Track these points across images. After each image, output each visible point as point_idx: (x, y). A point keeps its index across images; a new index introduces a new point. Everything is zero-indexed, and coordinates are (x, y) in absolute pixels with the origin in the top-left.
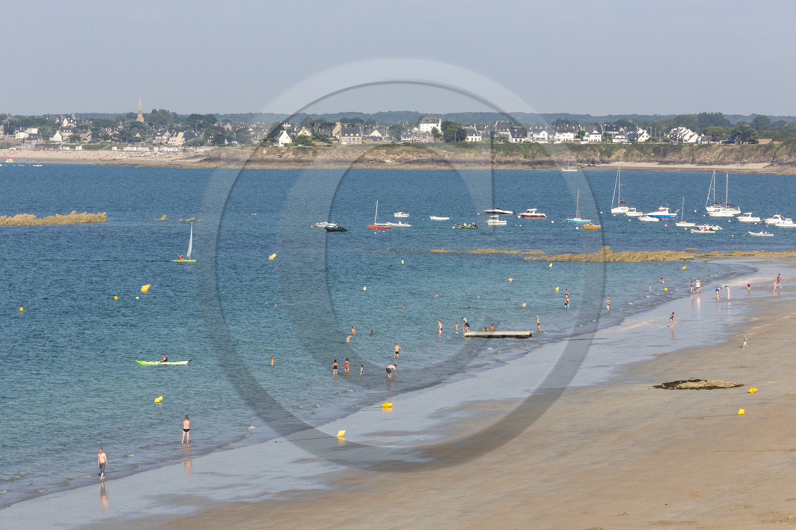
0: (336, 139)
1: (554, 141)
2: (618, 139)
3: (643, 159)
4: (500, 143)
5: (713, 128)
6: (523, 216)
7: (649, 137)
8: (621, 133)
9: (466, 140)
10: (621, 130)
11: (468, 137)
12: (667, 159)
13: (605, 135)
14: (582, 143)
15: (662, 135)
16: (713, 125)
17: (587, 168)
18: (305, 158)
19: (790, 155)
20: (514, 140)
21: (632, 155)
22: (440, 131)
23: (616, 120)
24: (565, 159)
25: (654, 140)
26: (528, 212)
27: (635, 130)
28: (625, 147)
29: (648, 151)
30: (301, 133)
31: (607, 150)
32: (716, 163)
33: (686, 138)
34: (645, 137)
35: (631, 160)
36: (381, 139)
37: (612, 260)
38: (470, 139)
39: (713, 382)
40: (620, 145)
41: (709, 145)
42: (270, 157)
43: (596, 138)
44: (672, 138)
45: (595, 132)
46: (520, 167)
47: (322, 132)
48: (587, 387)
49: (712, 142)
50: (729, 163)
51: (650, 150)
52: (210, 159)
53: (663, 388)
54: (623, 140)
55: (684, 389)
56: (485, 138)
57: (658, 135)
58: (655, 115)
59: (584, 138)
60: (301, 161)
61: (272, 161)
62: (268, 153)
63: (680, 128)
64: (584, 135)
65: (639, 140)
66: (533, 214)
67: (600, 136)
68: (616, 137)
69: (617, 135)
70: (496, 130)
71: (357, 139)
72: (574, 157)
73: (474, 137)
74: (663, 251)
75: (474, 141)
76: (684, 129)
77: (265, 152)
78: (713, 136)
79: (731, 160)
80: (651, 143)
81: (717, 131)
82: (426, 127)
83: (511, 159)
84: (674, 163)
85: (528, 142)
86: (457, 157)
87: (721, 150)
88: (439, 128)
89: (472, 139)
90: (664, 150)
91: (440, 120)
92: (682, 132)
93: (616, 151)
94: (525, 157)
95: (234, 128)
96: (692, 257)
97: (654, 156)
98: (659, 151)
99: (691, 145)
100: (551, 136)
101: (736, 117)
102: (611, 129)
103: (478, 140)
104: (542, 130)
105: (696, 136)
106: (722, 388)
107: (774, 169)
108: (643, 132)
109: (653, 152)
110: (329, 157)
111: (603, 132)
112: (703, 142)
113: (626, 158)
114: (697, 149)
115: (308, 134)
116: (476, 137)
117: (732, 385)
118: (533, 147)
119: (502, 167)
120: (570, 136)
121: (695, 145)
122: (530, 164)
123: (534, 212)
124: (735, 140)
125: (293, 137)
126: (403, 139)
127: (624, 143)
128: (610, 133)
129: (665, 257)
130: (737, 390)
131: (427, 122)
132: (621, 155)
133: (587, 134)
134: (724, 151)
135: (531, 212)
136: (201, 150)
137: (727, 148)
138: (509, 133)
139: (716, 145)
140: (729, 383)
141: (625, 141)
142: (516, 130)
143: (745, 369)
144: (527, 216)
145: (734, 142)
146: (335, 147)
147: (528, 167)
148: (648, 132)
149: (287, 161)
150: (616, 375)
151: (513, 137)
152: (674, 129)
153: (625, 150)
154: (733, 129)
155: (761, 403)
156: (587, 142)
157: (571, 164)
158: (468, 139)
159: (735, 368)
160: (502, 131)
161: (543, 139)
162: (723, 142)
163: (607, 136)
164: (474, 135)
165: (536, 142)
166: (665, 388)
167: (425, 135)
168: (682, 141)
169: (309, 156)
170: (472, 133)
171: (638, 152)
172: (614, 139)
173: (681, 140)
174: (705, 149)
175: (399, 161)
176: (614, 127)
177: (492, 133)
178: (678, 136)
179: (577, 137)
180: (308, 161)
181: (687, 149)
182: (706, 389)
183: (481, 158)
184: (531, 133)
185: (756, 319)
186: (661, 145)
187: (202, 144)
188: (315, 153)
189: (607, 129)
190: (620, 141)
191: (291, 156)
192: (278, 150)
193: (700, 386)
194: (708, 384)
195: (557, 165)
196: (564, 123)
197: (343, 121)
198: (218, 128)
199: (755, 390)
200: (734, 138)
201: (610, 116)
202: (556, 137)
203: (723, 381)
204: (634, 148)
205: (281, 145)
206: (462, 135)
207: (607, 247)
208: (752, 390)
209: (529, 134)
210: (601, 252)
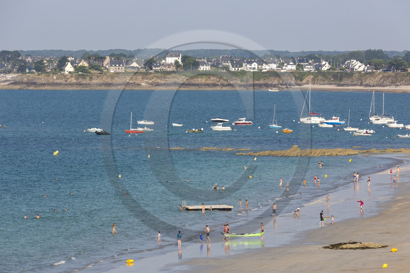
0: (106, 68)
1: (262, 70)
2: (308, 68)
3: (325, 83)
4: (223, 71)
5: (375, 60)
6: (236, 124)
7: (330, 67)
8: (310, 64)
9: (199, 69)
10: (310, 62)
11: (201, 67)
12: (342, 83)
13: (299, 65)
14: (282, 71)
15: (339, 65)
16: (376, 58)
17: (286, 89)
18: (84, 82)
20: (233, 69)
21: (318, 80)
22: (181, 63)
23: (307, 55)
24: (270, 83)
25: (333, 69)
26: (240, 120)
27: (320, 62)
28: (312, 74)
29: (329, 77)
30: (81, 64)
31: (300, 76)
32: (377, 85)
33: (356, 67)
34: (327, 67)
35: (317, 84)
36: (138, 68)
37: (299, 155)
38: (202, 68)
39: (366, 244)
40: (309, 73)
41: (372, 72)
42: (59, 81)
43: (292, 68)
44: (346, 68)
45: (291, 63)
47: (96, 63)
48: (276, 248)
49: (375, 71)
50: (387, 86)
51: (330, 76)
52: (15, 83)
53: (330, 248)
54: (311, 69)
55: (345, 249)
56: (212, 68)
57: (336, 65)
58: (335, 51)
59: (284, 68)
60: (81, 84)
61: (60, 84)
62: (57, 78)
63: (352, 60)
64: (283, 65)
65: (323, 69)
66: (244, 122)
67: (295, 66)
68: (306, 67)
69: (307, 65)
70: (220, 62)
71: (121, 69)
72: (276, 81)
73: (205, 67)
74: (336, 149)
75: (205, 69)
76: (355, 61)
77: (55, 77)
78: (375, 66)
79: (388, 84)
80: (331, 71)
81: (378, 62)
82: (170, 60)
84: (348, 85)
85: (244, 71)
86: (193, 82)
87: (381, 76)
88: (180, 61)
89: (204, 68)
90: (341, 76)
91: (181, 55)
92: (353, 63)
93: (307, 77)
94: (241, 81)
95: (33, 60)
96: (357, 153)
97: (333, 80)
98: (337, 77)
99: (360, 72)
100: (260, 66)
101: (392, 52)
102: (302, 61)
103: (207, 69)
104: (253, 62)
105: (363, 66)
106: (372, 248)
108: (326, 64)
109: (332, 78)
110: (101, 81)
111: (297, 63)
112: (368, 71)
113: (314, 81)
114: (364, 76)
115: (86, 64)
116: (206, 67)
117: (380, 246)
118: (247, 74)
119: (225, 88)
120: (273, 67)
121: (363, 72)
122: (245, 86)
123: (244, 120)
124: (391, 69)
125: (75, 67)
126: (154, 68)
127: (312, 71)
128: (302, 64)
129: (337, 153)
130: (383, 250)
131: (171, 56)
132: (310, 80)
133: (285, 64)
134: (383, 77)
135: (242, 121)
136: (9, 76)
137: (385, 74)
138: (230, 64)
139: (378, 73)
140: (377, 245)
141: (313, 70)
142: (235, 62)
143: (390, 234)
144: (239, 123)
145: (390, 71)
146: (105, 74)
147: (243, 88)
148: (329, 64)
149: (71, 84)
150: (296, 239)
151: (233, 67)
152: (348, 61)
153: (312, 76)
154: (390, 61)
155: (399, 259)
156: (286, 71)
157: (275, 86)
158: (200, 68)
159: (383, 233)
160: (225, 62)
161: (254, 68)
162: (382, 71)
163: (300, 67)
164: (205, 65)
165: (249, 70)
166: (331, 249)
167: (169, 65)
168: (353, 70)
169: (87, 81)
170: (203, 64)
171: (322, 77)
172: (305, 68)
173: (353, 69)
174: (370, 75)
175: (151, 84)
176: (305, 60)
177: (218, 64)
178: (351, 66)
179: (278, 67)
180: (85, 84)
181: (357, 75)
182: (361, 249)
183: (210, 82)
184: (246, 64)
185: (400, 198)
186: (338, 72)
187: (10, 72)
188: (91, 78)
189: (300, 61)
190: (309, 70)
191: (73, 80)
192: (65, 76)
193: (356, 246)
194: (362, 245)
195: (264, 87)
196: (269, 57)
197: (111, 56)
198: (22, 61)
199: (396, 249)
200: (390, 67)
201: (303, 52)
202: (263, 67)
203: (373, 243)
204: (319, 75)
205: (66, 73)
206: (196, 65)
207: (296, 146)
208: (394, 250)
209: (244, 65)
210: (292, 149)
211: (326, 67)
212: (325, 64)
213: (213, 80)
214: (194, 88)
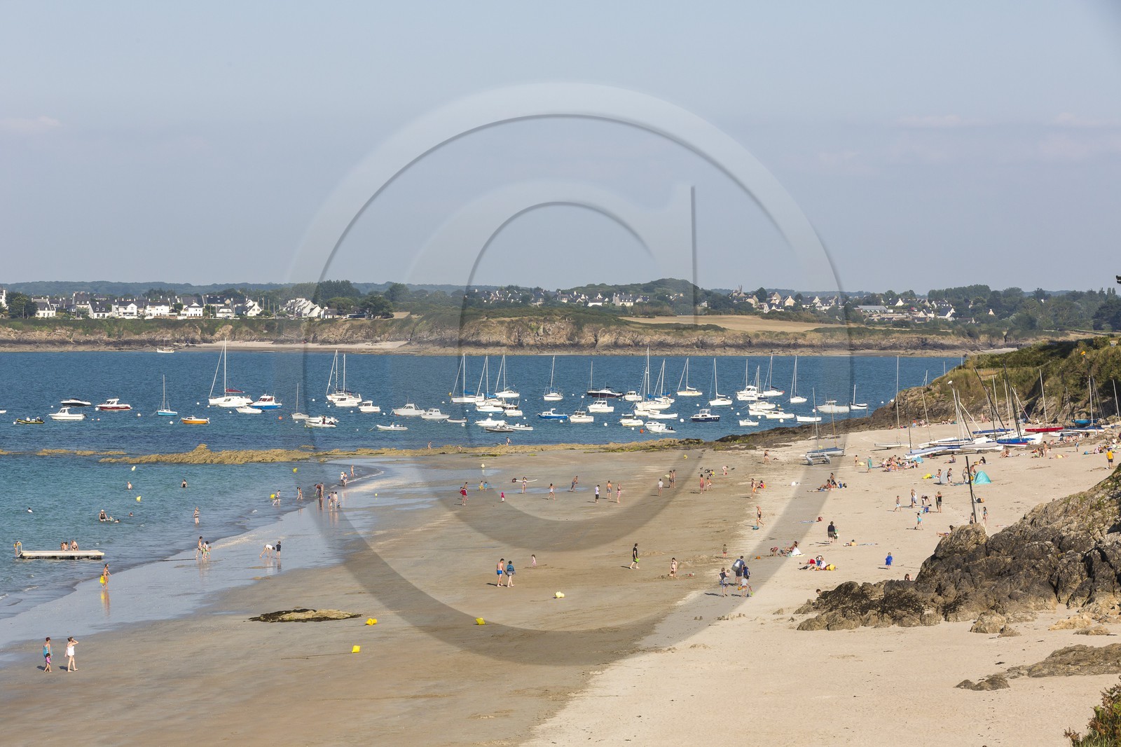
1: (145, 316)
2: (223, 313)
3: (253, 337)
4: (78, 319)
5: (339, 299)
6: (102, 408)
7: (261, 310)
8: (227, 306)
9: (37, 316)
10: (228, 302)
11: (39, 312)
12: (282, 337)
13: (208, 308)
14: (180, 318)
15: (277, 308)
16: (339, 296)
17: (185, 348)
19: (431, 331)
20: (96, 314)
21: (241, 333)
22: (5, 305)
23: (221, 290)
24: (158, 338)
25: (267, 314)
26: (109, 402)
27: (244, 302)
28: (231, 322)
29: (260, 328)
31: (209, 326)
32: (342, 342)
33: (306, 311)
34: (256, 310)
35: (239, 339)
37: (208, 461)
38: (41, 314)
39: (323, 612)
40: (226, 321)
41: (333, 320)
43: (196, 312)
44: (288, 312)
45: (195, 304)
46: (102, 348)
48: (168, 621)
49: (337, 316)
50: (358, 342)
51: (262, 327)
53: (262, 621)
54: (229, 315)
55: (287, 621)
56: (59, 313)
57: (272, 308)
58: (269, 284)
59: (182, 312)
63: (298, 299)
64: (181, 308)
65: (249, 315)
66: (115, 405)
67: (201, 309)
68: (221, 310)
69: (221, 308)
70: (73, 303)
72: (169, 335)
73: (46, 312)
74: (272, 450)
75: (46, 317)
76: (304, 300)
78: (338, 309)
79: (360, 338)
80: (263, 317)
81: (343, 302)
83: (92, 338)
84: (291, 341)
85: (113, 318)
86: (26, 337)
87: (347, 325)
88: (3, 301)
89: (44, 314)
90: (279, 326)
91: (4, 291)
92: (301, 304)
93: (221, 328)
94: (109, 336)
96: (307, 456)
97: (267, 333)
98: (273, 328)
99: (311, 319)
100: (141, 311)
101: (367, 285)
102: (214, 300)
103: (51, 315)
104: (130, 303)
105: (318, 309)
106: (334, 619)
107: (413, 349)
108: (254, 305)
109: (265, 329)
111: (205, 305)
112: (326, 317)
113: (233, 335)
114: (319, 325)
116: (49, 312)
117: (347, 616)
118: (119, 324)
119: (81, 348)
120: (164, 310)
121: (317, 320)
122: (115, 344)
123: (116, 402)
124: (365, 314)
127: (230, 318)
128: (213, 305)
129: (274, 457)
130: (352, 622)
132: (227, 333)
133: (185, 307)
134: (352, 327)
135: (112, 403)
137: (355, 323)
138: (90, 307)
139: (342, 320)
140: (342, 613)
141: (232, 316)
142: (98, 303)
143: (364, 595)
144: (106, 408)
145: (364, 317)
147: (113, 348)
148: (260, 305)
150: (204, 605)
151: (95, 312)
152: (292, 301)
153: (231, 327)
154: (363, 300)
155: (381, 638)
156: (185, 318)
157: (167, 344)
158: (38, 314)
159: (352, 594)
160: (80, 304)
161: (132, 313)
162: (350, 316)
164: (46, 309)
165: (122, 317)
166: (264, 621)
168: (301, 316)
170: (44, 306)
171: (247, 328)
172: (218, 313)
173: (300, 314)
174: (329, 325)
176: (219, 299)
177: (70, 306)
178: (296, 309)
179: (173, 311)
181: (307, 324)
182: (315, 621)
183: (55, 337)
184: (117, 306)
185: (381, 532)
186: (275, 320)
189: (210, 301)
190: (225, 315)
193: (307, 617)
194: (317, 614)
195: (148, 345)
196: (158, 294)
199: (375, 621)
200: (363, 311)
201: (215, 286)
202: (147, 311)
203: (335, 611)
204: (243, 324)
206: (31, 309)
207: (203, 446)
208: (371, 621)
209: (114, 307)
210: (196, 452)
211: (254, 310)
212: (252, 305)
213: (60, 333)
214: (27, 348)
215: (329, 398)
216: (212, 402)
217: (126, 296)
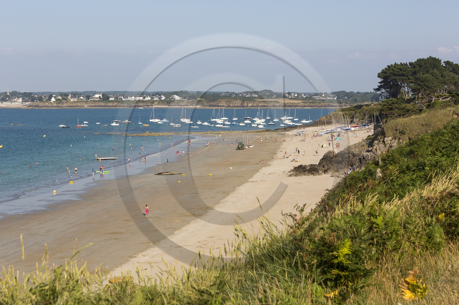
0: (69, 99)
1: (136, 100)
3: (163, 105)
4: (120, 100)
5: (184, 95)
6: (124, 122)
8: (156, 97)
10: (157, 96)
12: (170, 105)
13: (152, 97)
14: (145, 100)
17: (146, 107)
18: (60, 105)
19: (207, 103)
20: (124, 99)
22: (101, 97)
23: (156, 93)
24: (140, 105)
27: (161, 96)
28: (158, 101)
29: (165, 102)
30: (58, 98)
31: (152, 102)
32: (185, 106)
35: (160, 105)
36: (83, 99)
37: (149, 135)
38: (110, 99)
39: (172, 173)
40: (156, 101)
41: (183, 100)
42: (49, 105)
43: (149, 99)
44: (172, 98)
45: (149, 97)
46: (126, 107)
47: (65, 97)
48: (134, 175)
52: (30, 106)
55: (163, 175)
56: (115, 99)
57: (168, 97)
58: (168, 91)
60: (59, 106)
61: (49, 106)
62: (48, 104)
71: (76, 100)
72: (142, 104)
73: (112, 98)
75: (112, 100)
77: (47, 104)
78: (184, 98)
79: (189, 105)
80: (166, 100)
82: (97, 96)
83: (123, 105)
84: (173, 106)
85: (128, 100)
86: (107, 105)
87: (186, 102)
88: (101, 96)
91: (101, 94)
92: (175, 96)
94: (127, 104)
95: (38, 96)
97: (166, 104)
98: (168, 102)
99: (178, 100)
100: (135, 98)
101: (192, 92)
105: (179, 97)
106: (175, 174)
107: (202, 107)
110: (67, 105)
112: (181, 99)
114: (179, 102)
115: (61, 98)
118: (130, 101)
119: (120, 108)
120: (141, 98)
122: (129, 106)
125: (56, 99)
126: (90, 99)
130: (179, 175)
131: (97, 94)
132: (157, 104)
133: (146, 97)
134: (188, 102)
135: (126, 121)
136: (27, 103)
138: (123, 97)
139: (185, 100)
140: (177, 173)
141: (158, 99)
142: (125, 96)
143: (183, 168)
146: (69, 102)
148: (165, 97)
149: (54, 106)
152: (173, 96)
154: (191, 95)
155: (186, 179)
157: (142, 106)
159: (180, 168)
160: (120, 97)
161: (133, 99)
162: (187, 99)
163: (152, 98)
166: (158, 175)
167: (97, 98)
169: (61, 105)
170: (111, 97)
172: (154, 99)
173: (175, 99)
175: (89, 106)
176: (155, 95)
177: (118, 97)
179: (143, 98)
180: (60, 106)
181: (176, 101)
182: (170, 175)
183: (114, 105)
186: (168, 100)
187: (27, 101)
188: (63, 104)
189: (152, 96)
190: (156, 99)
191: (55, 105)
193: (168, 174)
195: (137, 107)
196: (139, 94)
197: (71, 94)
198: (33, 97)
200: (190, 98)
201: (154, 92)
202: (137, 98)
203: (175, 172)
204: (160, 102)
205: (52, 102)
206: (108, 98)
207: (148, 132)
208: (184, 175)
209: (129, 97)
210: (146, 133)
211: (163, 98)
213: (115, 104)
214: (107, 108)
215: (181, 120)
216: (151, 120)
217: (132, 95)
